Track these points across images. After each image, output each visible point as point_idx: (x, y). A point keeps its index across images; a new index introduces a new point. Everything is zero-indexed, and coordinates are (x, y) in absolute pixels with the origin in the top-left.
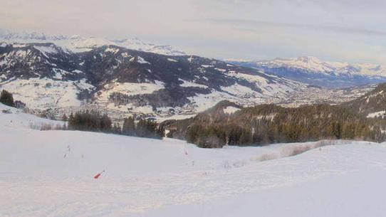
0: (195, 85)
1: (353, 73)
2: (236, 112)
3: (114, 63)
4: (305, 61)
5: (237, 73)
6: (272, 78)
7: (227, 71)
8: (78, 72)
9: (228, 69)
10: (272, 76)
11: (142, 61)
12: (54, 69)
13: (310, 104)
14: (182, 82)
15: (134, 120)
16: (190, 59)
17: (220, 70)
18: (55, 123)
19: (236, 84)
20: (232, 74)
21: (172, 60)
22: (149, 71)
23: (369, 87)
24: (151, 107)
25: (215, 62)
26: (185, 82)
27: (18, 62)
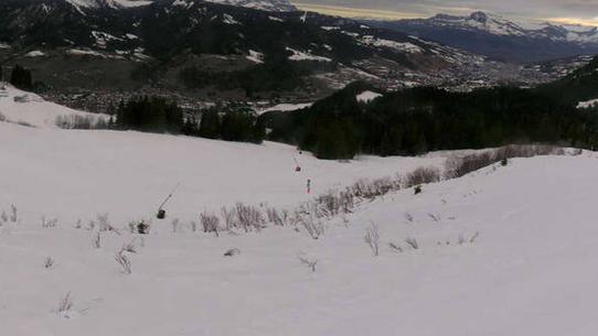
0: (311, 58)
1: (554, 38)
2: (376, 99)
3: (187, 23)
4: (479, 20)
5: (375, 38)
6: (430, 46)
7: (360, 37)
8: (131, 36)
9: (362, 33)
10: (429, 43)
11: (229, 20)
12: (94, 33)
13: (489, 86)
14: (292, 54)
15: (217, 112)
16: (303, 18)
17: (350, 34)
18: (96, 117)
19: (375, 55)
20: (368, 39)
21: (276, 19)
22: (241, 35)
23: (580, 60)
24: (244, 93)
25: (341, 22)
26: (296, 52)
27: (39, 21)
